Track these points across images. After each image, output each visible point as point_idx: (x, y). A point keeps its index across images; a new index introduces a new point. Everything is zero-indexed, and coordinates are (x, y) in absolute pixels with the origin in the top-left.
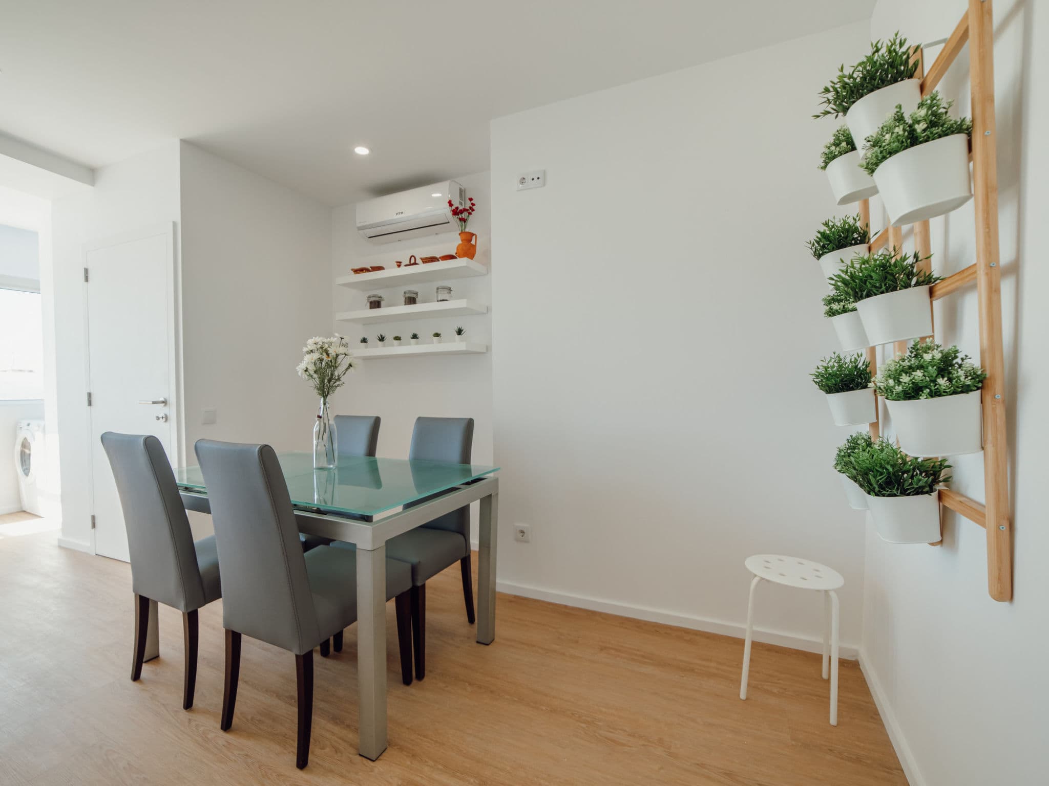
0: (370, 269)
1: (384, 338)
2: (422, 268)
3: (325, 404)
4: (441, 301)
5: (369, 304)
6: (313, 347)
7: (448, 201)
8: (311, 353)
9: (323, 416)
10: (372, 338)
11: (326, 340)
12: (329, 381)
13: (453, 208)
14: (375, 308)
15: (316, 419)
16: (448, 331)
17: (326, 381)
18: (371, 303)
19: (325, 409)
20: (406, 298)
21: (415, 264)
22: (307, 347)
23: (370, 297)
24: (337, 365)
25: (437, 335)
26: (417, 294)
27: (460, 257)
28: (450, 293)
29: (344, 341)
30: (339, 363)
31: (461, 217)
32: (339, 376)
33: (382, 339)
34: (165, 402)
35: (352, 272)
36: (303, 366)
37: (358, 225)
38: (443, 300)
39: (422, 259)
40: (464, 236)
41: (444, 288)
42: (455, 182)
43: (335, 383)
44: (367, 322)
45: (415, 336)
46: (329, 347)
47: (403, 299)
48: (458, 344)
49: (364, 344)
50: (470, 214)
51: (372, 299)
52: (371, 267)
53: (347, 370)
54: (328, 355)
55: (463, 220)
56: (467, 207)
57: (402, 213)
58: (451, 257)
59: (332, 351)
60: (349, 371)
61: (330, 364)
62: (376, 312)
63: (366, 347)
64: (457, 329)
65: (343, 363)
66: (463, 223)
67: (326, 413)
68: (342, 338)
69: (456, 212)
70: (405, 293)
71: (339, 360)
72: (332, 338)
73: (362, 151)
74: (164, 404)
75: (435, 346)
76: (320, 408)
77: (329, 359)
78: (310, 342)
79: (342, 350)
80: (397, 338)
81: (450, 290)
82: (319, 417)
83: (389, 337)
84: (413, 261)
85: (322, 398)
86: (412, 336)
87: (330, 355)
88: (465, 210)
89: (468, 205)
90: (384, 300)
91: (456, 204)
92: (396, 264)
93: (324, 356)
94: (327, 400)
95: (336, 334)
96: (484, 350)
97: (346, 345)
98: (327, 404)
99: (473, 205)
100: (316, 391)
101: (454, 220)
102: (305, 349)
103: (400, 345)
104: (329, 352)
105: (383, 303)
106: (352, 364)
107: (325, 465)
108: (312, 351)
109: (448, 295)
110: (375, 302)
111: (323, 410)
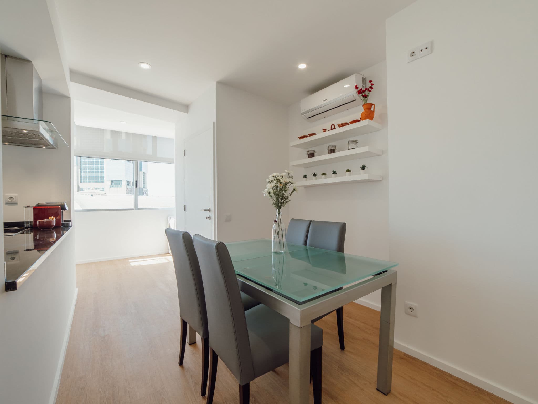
0: (308, 136)
1: (316, 174)
2: (339, 130)
3: (279, 213)
4: (351, 149)
5: (307, 156)
6: (272, 179)
7: (355, 86)
8: (271, 183)
9: (277, 221)
10: (310, 175)
11: (279, 174)
12: (282, 199)
13: (358, 90)
14: (311, 157)
15: (274, 222)
16: (356, 167)
17: (280, 199)
18: (309, 155)
19: (279, 216)
20: (329, 150)
21: (334, 128)
22: (269, 179)
23: (308, 151)
24: (286, 189)
25: (348, 171)
26: (335, 147)
27: (362, 120)
28: (357, 144)
29: (290, 175)
30: (287, 188)
31: (363, 94)
32: (287, 196)
33: (315, 175)
35: (299, 139)
36: (266, 190)
37: (302, 112)
38: (352, 149)
39: (338, 125)
40: (366, 106)
41: (352, 141)
42: (360, 74)
43: (285, 201)
44: (306, 166)
45: (334, 172)
46: (281, 178)
47: (327, 151)
48: (363, 176)
49: (305, 178)
50: (370, 91)
51: (310, 153)
52: (308, 134)
53: (292, 193)
54: (281, 183)
55: (365, 96)
56: (368, 87)
57: (326, 100)
58: (357, 121)
59: (283, 181)
60: (293, 193)
61: (282, 188)
62: (312, 160)
63: (306, 180)
64: (361, 166)
65: (291, 188)
66: (365, 98)
67: (279, 219)
68: (289, 173)
69: (360, 92)
70: (328, 147)
71: (287, 187)
72: (283, 173)
73: (302, 66)
74: (209, 211)
75: (348, 178)
76: (276, 216)
77: (281, 186)
78: (270, 176)
79: (288, 180)
80: (324, 174)
81: (356, 142)
82: (276, 221)
83: (319, 174)
84: (333, 127)
85: (277, 210)
86: (332, 173)
87: (282, 183)
88: (366, 89)
89: (368, 85)
90: (316, 153)
91: (360, 87)
92: (323, 130)
93: (279, 185)
94: (280, 211)
95: (286, 171)
96: (380, 179)
97: (291, 177)
98: (280, 214)
99: (372, 85)
100: (274, 205)
101: (360, 98)
102: (268, 180)
103: (326, 178)
104: (281, 182)
105: (315, 154)
106: (295, 189)
107: (278, 251)
108: (272, 181)
109: (355, 145)
110: (311, 154)
111: (278, 217)
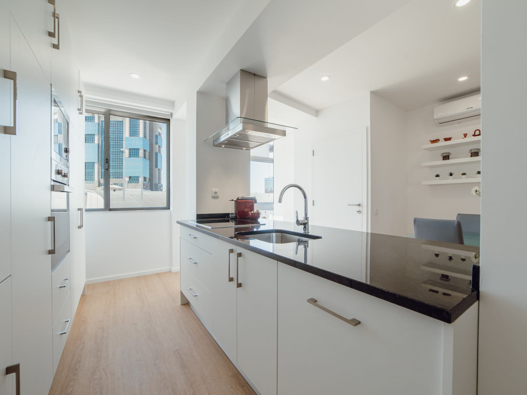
1: (453, 174)
5: (442, 158)
10: (444, 175)
14: (446, 159)
20: (471, 153)
23: (442, 154)
34: (359, 205)
35: (430, 142)
37: (435, 118)
49: (437, 178)
52: (444, 138)
62: (446, 162)
63: (440, 179)
70: (471, 150)
73: (463, 79)
74: (359, 206)
80: (464, 174)
83: (457, 174)
84: (478, 133)
86: (477, 173)
90: (452, 155)
92: (463, 135)
103: (465, 178)
110: (446, 156)
